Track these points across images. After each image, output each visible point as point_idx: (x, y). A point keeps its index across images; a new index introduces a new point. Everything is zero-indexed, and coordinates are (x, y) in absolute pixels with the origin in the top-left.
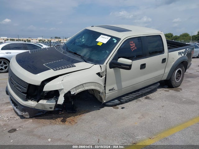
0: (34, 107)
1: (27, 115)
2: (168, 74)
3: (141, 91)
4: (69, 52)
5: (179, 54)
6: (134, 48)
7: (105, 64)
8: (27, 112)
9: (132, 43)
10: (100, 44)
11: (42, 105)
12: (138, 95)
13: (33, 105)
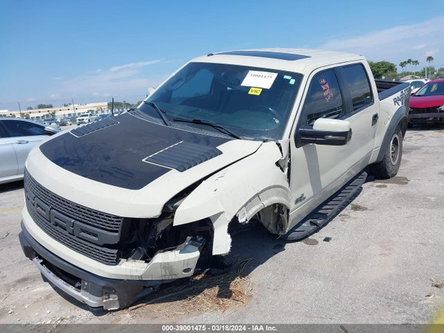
0: (141, 276)
1: (112, 303)
2: (379, 149)
3: (341, 195)
4: (175, 121)
5: (395, 102)
6: (329, 94)
7: (287, 139)
8: (113, 293)
9: (323, 84)
10: (256, 91)
11: (164, 267)
12: (340, 203)
13: (137, 271)
